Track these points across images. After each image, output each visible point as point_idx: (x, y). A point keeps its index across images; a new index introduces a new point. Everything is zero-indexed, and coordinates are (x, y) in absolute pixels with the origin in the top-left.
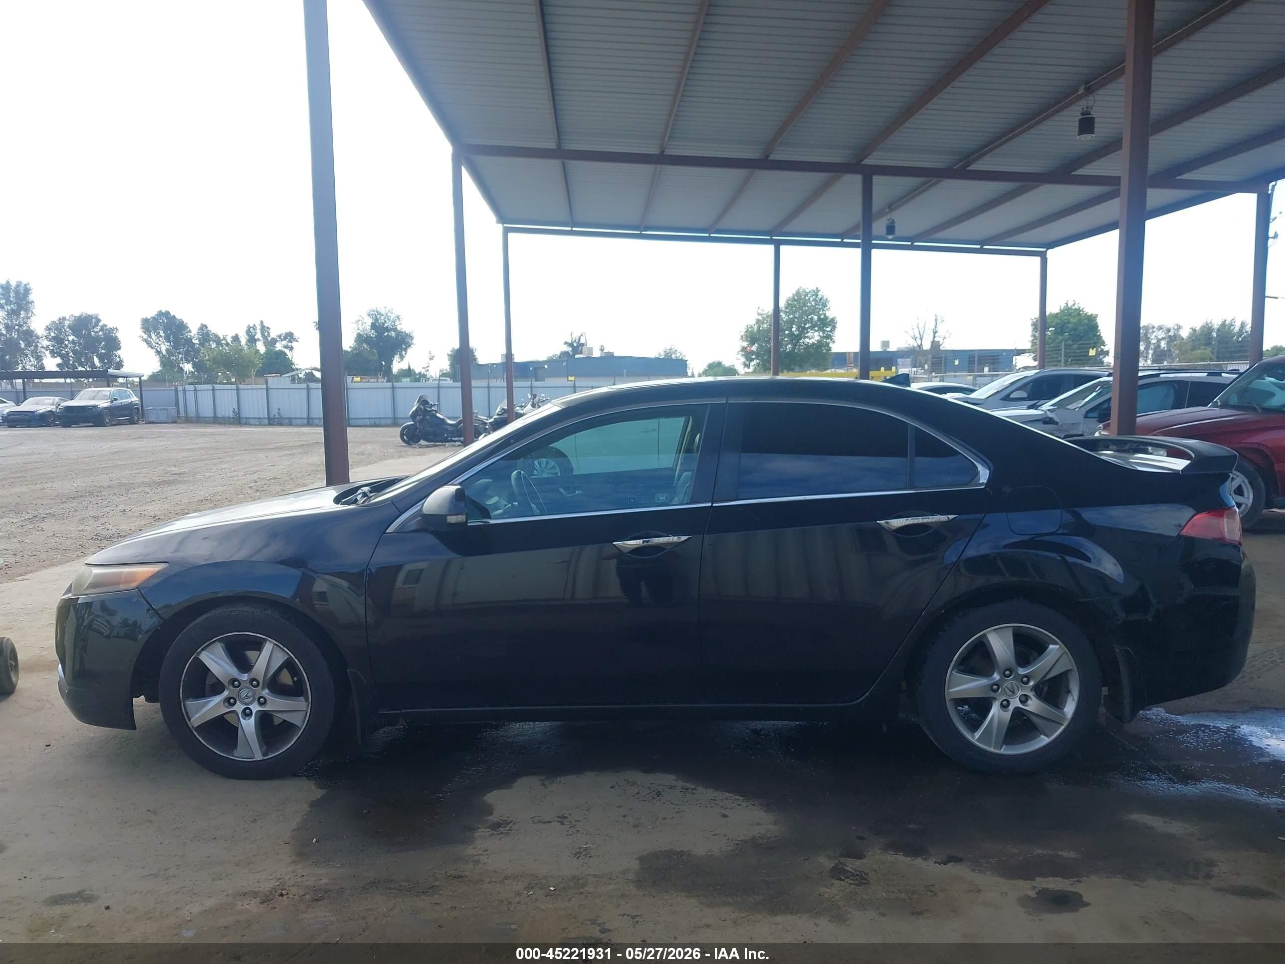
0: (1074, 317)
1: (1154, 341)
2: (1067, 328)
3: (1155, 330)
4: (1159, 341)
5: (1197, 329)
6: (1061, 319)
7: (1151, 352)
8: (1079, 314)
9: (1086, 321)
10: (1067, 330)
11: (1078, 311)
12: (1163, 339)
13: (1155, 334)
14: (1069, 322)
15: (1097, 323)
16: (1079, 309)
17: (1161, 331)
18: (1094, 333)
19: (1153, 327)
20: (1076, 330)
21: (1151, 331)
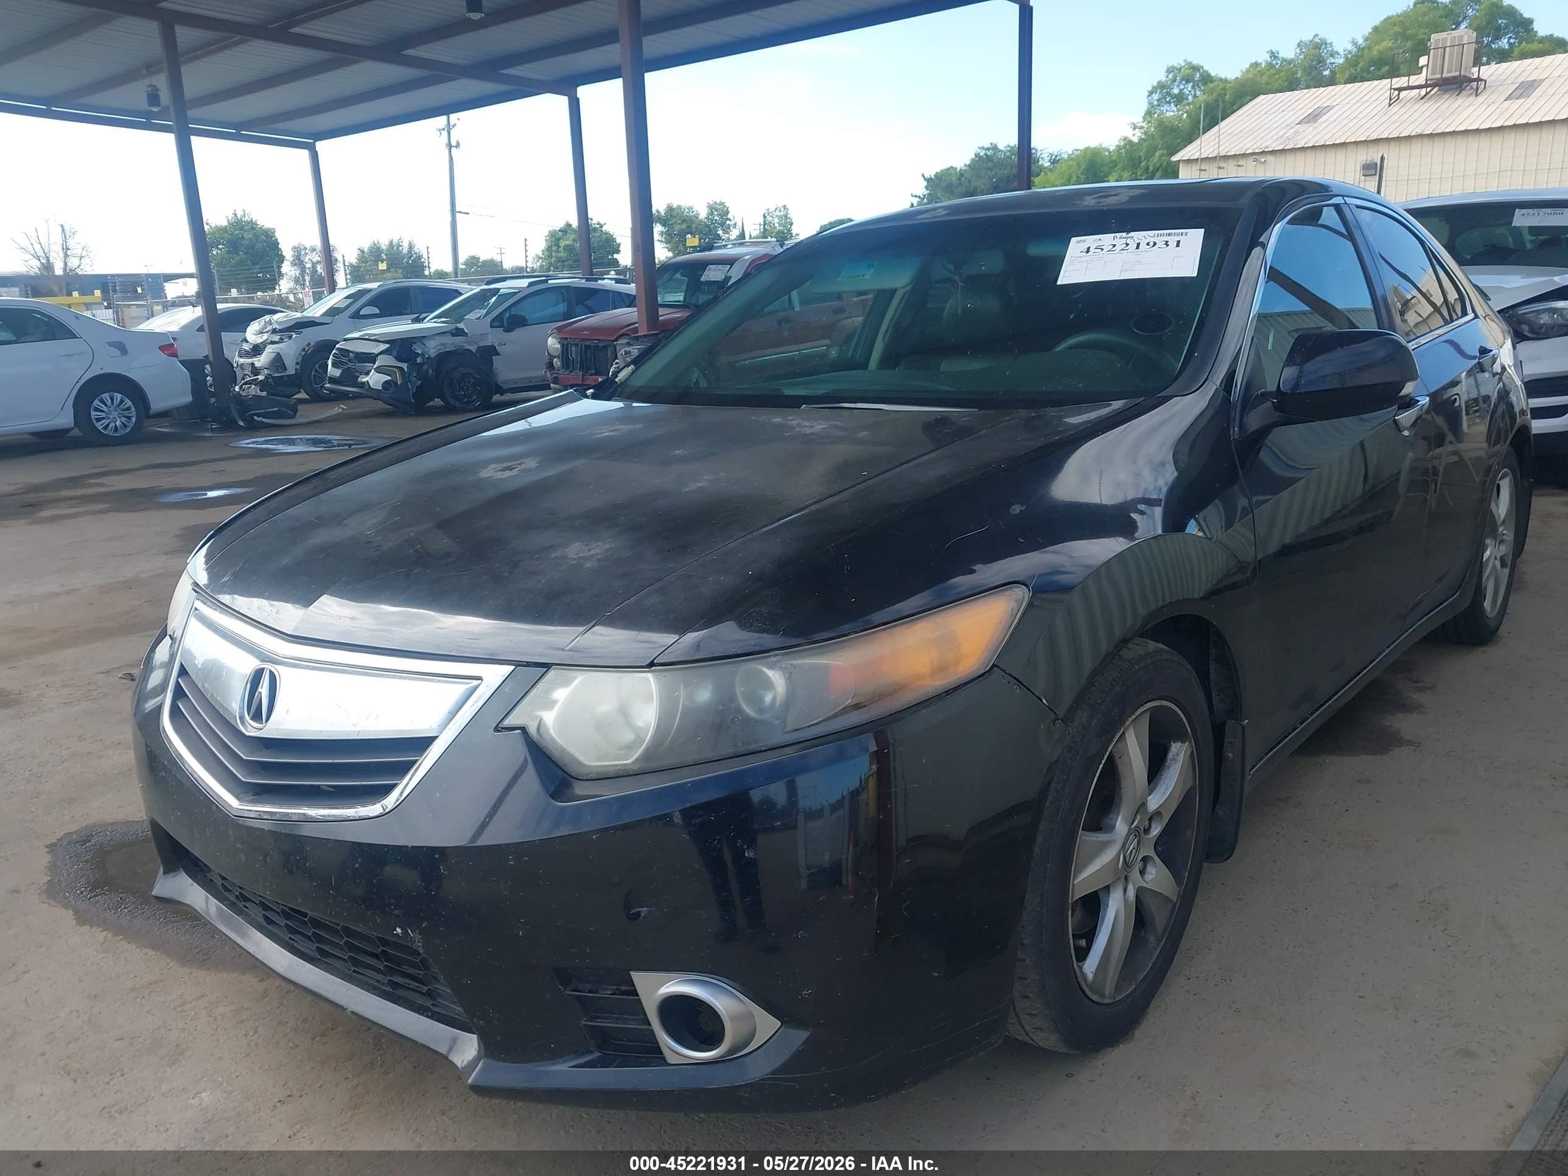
0: (248, 231)
1: (309, 265)
2: (242, 245)
3: (307, 251)
4: (314, 265)
5: (365, 250)
6: (231, 234)
7: (307, 278)
8: (253, 228)
9: (263, 237)
10: (242, 248)
11: (252, 225)
12: (318, 262)
13: (308, 257)
14: (243, 237)
15: (277, 239)
16: (252, 221)
17: (314, 253)
18: (276, 251)
19: (306, 249)
20: (253, 247)
21: (303, 253)
